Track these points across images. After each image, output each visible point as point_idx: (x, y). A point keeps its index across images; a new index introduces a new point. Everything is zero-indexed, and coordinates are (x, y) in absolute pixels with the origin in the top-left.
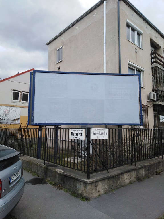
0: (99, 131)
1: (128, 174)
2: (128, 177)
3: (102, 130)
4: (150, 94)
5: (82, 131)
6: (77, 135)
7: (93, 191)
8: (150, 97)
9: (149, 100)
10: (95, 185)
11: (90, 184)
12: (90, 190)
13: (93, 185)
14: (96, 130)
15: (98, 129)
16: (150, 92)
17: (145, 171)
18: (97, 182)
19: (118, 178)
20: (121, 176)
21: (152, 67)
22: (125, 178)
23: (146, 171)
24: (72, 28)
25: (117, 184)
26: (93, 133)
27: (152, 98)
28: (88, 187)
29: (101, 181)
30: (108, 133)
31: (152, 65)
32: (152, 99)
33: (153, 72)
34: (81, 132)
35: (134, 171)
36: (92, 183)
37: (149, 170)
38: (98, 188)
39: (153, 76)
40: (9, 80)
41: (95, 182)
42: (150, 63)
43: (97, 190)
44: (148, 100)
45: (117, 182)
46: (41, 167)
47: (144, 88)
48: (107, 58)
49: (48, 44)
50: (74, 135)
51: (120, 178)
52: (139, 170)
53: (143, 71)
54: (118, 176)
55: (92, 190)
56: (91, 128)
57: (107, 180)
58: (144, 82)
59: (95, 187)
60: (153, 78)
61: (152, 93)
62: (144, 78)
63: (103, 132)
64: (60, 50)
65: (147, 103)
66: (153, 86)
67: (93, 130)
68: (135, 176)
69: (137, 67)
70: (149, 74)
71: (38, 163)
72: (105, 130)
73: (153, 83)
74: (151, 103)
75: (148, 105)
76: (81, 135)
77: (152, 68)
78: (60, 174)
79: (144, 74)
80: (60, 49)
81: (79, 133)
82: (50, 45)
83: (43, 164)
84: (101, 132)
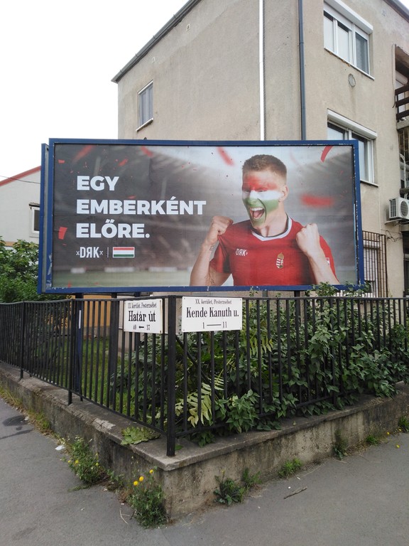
0: (210, 305)
1: (308, 434)
2: (309, 444)
3: (220, 302)
4: (393, 202)
5: (154, 305)
6: (142, 317)
7: (187, 494)
8: (394, 212)
9: (391, 219)
10: (193, 474)
11: (176, 473)
12: (175, 489)
13: (186, 473)
14: (197, 302)
15: (205, 299)
16: (392, 198)
17: (364, 424)
18: (199, 463)
19: (275, 449)
20: (283, 440)
21: (399, 128)
22: (299, 448)
23: (368, 423)
24: (174, 29)
25: (269, 467)
26: (188, 312)
27: (399, 215)
28: (168, 481)
29: (214, 461)
30: (240, 312)
31: (398, 122)
32: (399, 218)
33: (401, 143)
34: (152, 310)
35: (328, 426)
36: (180, 469)
37: (377, 419)
38: (202, 481)
39: (402, 152)
40: (22, 179)
41: (193, 465)
42: (395, 117)
43: (201, 489)
44: (388, 219)
45: (270, 462)
46: (61, 410)
47: (377, 187)
48: (267, 104)
49: (117, 79)
50: (134, 318)
51: (281, 447)
52: (345, 422)
53: (374, 140)
54: (275, 441)
55: (183, 489)
56: (181, 297)
57: (235, 456)
58: (376, 170)
59: (194, 479)
60: (401, 160)
61: (400, 200)
62: (375, 159)
63: (223, 307)
64: (145, 93)
65: (384, 228)
66: (402, 182)
67: (188, 303)
68: (332, 439)
69: (354, 127)
70: (392, 149)
71: (56, 398)
72: (229, 302)
73: (402, 174)
74: (397, 229)
75: (388, 235)
76: (152, 318)
77: (399, 131)
78: (102, 433)
79: (377, 146)
80: (147, 91)
81: (146, 311)
82: (121, 81)
83: (67, 403)
84: (217, 308)
